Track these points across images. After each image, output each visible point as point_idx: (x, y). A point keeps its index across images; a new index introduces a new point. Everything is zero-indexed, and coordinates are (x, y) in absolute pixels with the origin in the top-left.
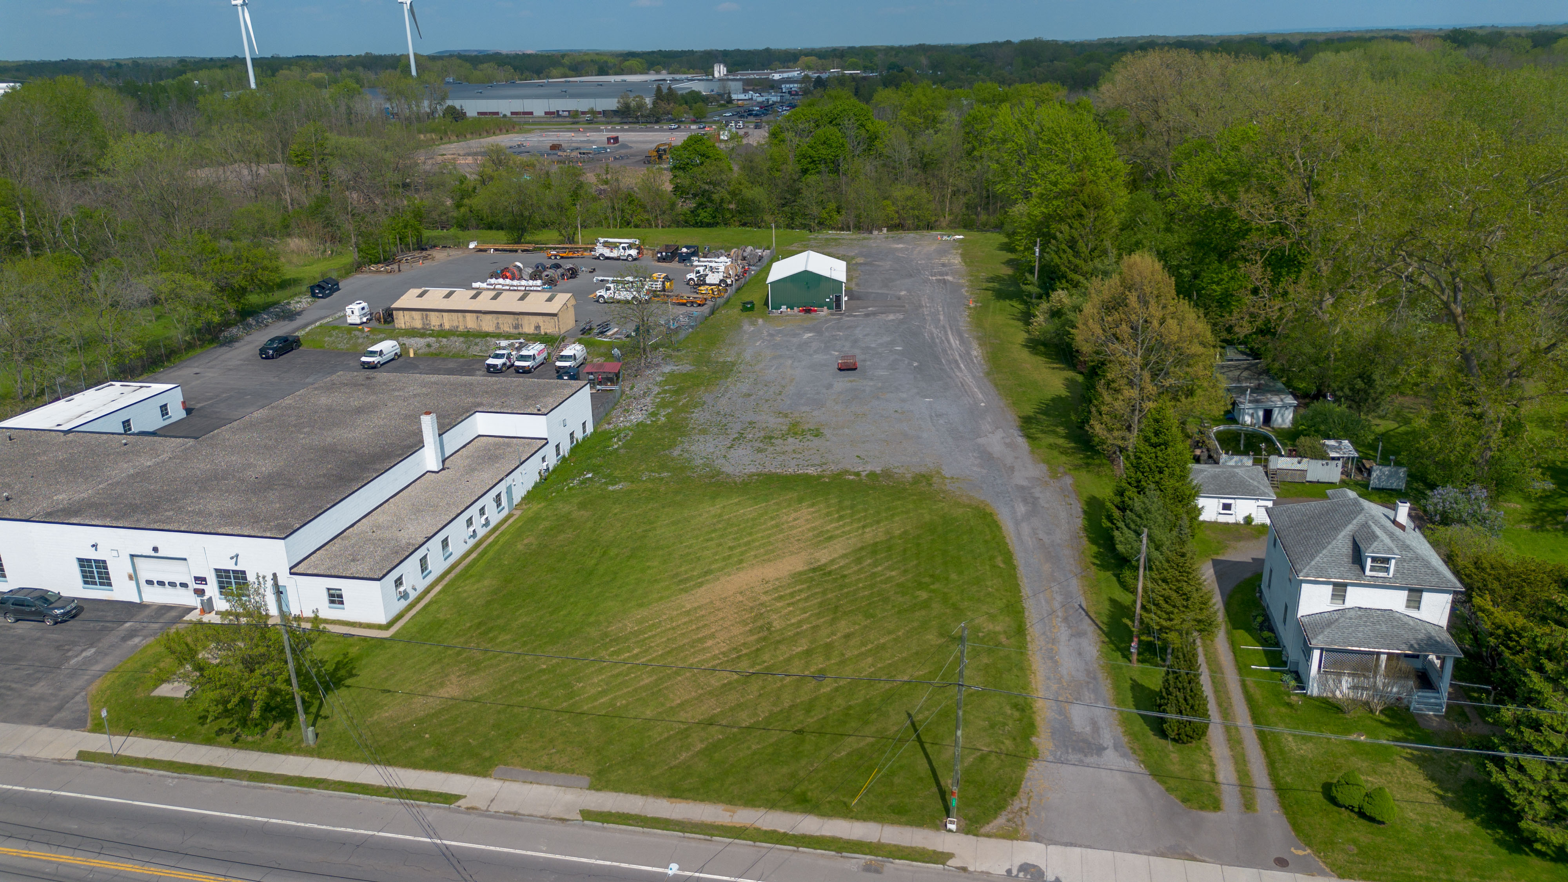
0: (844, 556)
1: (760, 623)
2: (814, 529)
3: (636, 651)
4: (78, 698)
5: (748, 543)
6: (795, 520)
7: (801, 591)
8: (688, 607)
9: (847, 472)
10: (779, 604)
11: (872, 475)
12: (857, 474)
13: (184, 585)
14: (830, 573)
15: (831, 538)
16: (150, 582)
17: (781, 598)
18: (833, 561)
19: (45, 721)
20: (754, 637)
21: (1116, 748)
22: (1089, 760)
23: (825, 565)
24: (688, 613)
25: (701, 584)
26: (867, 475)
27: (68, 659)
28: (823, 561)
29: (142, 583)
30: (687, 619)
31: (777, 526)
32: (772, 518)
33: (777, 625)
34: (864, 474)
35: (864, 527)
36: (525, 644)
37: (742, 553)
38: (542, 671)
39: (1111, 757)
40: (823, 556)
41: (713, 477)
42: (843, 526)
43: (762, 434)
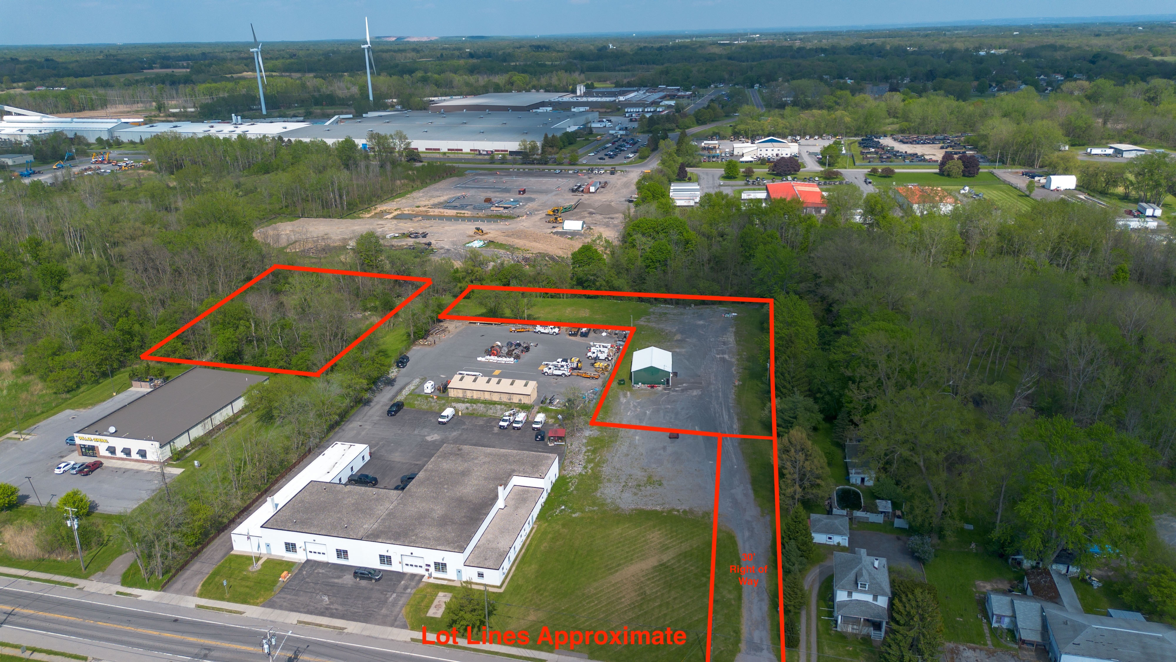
0: (673, 558)
1: (642, 591)
2: (660, 543)
3: (596, 602)
4: (400, 616)
5: (634, 550)
6: (653, 538)
7: (656, 576)
8: (613, 582)
9: (673, 509)
10: (648, 582)
11: (685, 511)
12: (678, 511)
13: (421, 567)
14: (667, 567)
15: (668, 548)
16: (407, 565)
17: (649, 579)
18: (669, 561)
19: (392, 625)
20: (639, 598)
21: (767, 649)
22: (758, 654)
23: (666, 563)
24: (613, 585)
25: (617, 571)
26: (683, 512)
27: (388, 598)
28: (665, 561)
29: (404, 564)
30: (613, 588)
31: (645, 541)
32: (643, 537)
33: (648, 592)
34: (681, 511)
35: (681, 543)
36: (554, 597)
37: (632, 555)
38: (563, 610)
39: (765, 653)
40: (665, 558)
41: (616, 510)
42: (672, 542)
43: (635, 483)
